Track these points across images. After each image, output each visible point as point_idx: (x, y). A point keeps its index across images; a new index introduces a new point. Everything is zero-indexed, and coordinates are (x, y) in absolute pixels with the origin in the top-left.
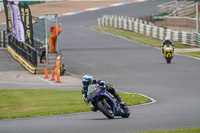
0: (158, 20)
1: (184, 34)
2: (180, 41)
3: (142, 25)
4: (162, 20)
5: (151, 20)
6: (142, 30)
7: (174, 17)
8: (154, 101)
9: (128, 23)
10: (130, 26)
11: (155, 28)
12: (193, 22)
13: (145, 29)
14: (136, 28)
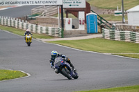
0: (32, 19)
1: (50, 28)
2: (47, 33)
3: (20, 23)
4: (35, 19)
5: (26, 19)
6: (20, 26)
7: (43, 17)
8: (29, 75)
9: (11, 22)
10: (13, 24)
11: (30, 25)
12: (56, 20)
13: (23, 26)
14: (16, 25)
